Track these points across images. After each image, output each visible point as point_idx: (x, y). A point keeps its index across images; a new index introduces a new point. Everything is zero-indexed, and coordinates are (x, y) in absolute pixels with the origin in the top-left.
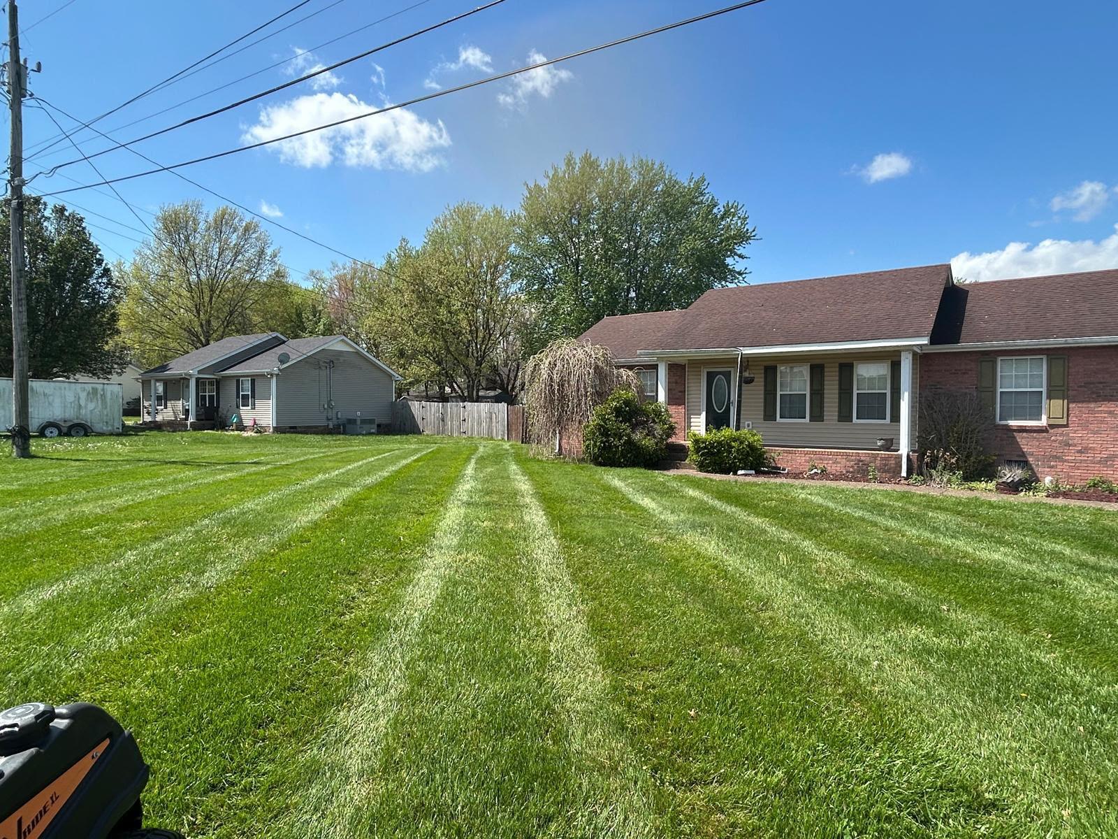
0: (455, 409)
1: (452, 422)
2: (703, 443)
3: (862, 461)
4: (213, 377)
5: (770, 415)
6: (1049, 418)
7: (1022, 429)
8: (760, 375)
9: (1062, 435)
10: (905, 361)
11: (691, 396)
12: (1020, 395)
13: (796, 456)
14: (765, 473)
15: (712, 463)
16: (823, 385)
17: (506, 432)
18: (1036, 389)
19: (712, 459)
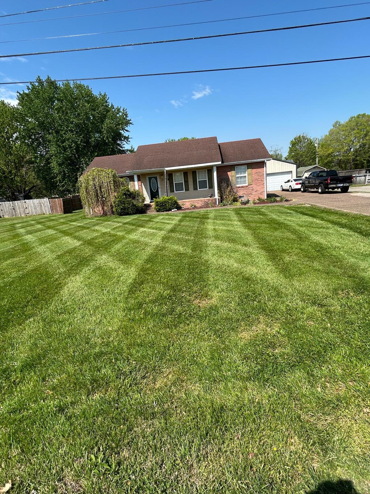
0: (20, 204)
1: (20, 209)
2: (160, 202)
3: (206, 202)
5: (172, 191)
6: (248, 183)
7: (242, 187)
8: (168, 177)
9: (251, 187)
10: (215, 169)
11: (143, 187)
12: (241, 177)
13: (186, 203)
14: (180, 209)
15: (163, 209)
16: (188, 179)
17: (50, 210)
18: (245, 175)
19: (163, 207)
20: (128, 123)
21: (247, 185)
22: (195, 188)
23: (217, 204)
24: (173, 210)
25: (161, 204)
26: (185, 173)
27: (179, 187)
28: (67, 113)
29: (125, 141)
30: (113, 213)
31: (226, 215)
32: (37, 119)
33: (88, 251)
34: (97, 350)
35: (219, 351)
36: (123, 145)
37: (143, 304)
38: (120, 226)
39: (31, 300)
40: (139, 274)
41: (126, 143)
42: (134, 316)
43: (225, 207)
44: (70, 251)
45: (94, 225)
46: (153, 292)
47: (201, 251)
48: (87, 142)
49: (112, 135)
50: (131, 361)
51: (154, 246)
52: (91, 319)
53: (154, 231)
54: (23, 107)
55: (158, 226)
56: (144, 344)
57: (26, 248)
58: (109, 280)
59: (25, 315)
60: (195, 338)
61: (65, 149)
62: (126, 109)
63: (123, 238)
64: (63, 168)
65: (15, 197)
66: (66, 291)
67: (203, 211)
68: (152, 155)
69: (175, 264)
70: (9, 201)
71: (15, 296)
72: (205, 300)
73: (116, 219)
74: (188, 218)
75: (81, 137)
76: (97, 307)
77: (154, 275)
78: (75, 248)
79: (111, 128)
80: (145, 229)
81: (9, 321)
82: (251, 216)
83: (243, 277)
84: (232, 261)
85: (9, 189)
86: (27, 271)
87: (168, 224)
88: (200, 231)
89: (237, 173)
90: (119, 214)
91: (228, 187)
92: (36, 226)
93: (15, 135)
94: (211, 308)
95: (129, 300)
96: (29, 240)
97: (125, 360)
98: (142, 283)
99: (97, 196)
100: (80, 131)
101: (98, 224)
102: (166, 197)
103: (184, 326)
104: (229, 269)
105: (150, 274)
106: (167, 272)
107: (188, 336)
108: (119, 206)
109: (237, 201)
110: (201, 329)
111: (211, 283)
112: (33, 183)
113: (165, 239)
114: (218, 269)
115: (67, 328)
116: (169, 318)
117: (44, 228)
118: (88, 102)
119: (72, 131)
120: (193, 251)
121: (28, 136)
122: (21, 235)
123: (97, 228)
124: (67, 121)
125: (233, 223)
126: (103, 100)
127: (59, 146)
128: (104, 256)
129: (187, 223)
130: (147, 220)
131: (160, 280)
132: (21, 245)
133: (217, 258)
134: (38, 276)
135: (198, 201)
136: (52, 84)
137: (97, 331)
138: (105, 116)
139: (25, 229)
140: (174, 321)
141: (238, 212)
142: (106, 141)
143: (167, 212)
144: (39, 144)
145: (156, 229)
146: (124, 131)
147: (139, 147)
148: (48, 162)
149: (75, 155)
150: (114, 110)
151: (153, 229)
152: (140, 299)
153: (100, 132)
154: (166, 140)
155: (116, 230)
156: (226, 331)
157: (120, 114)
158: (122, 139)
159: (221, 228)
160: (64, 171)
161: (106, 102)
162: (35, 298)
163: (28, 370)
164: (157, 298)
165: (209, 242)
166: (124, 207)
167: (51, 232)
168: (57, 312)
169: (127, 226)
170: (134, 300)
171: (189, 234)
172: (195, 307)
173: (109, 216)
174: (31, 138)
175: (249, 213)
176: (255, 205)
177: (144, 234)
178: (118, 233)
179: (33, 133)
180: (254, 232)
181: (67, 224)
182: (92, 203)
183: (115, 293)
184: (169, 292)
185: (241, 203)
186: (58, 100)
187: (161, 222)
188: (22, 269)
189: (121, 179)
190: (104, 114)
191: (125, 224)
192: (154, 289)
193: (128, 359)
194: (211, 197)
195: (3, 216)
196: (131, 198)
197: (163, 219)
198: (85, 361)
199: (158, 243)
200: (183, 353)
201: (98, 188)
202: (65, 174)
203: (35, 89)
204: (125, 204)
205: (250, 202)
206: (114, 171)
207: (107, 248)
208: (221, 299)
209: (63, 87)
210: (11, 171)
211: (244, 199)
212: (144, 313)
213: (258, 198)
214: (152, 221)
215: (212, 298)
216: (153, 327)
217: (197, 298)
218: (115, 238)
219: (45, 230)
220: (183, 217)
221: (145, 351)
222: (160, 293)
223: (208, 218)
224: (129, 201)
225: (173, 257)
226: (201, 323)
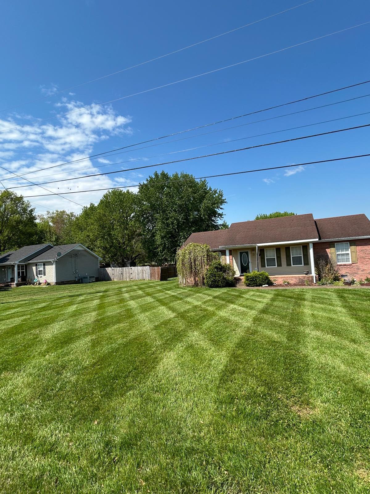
0: (127, 270)
1: (126, 274)
2: (250, 277)
3: (301, 279)
4: (24, 264)
5: (263, 266)
6: (352, 261)
7: (345, 265)
8: (260, 252)
9: (356, 266)
10: (311, 246)
11: (234, 261)
12: (343, 255)
13: (278, 279)
14: (271, 285)
15: (253, 284)
16: (280, 254)
17: (150, 277)
18: (347, 252)
19: (253, 282)
20: (223, 202)
21: (350, 263)
22: (289, 264)
23: (315, 282)
24: (263, 286)
25: (251, 278)
26: (278, 249)
27: (271, 262)
28: (173, 197)
29: (219, 217)
30: (204, 284)
31: (326, 297)
32: (150, 202)
33: (181, 325)
34: (188, 444)
35: (328, 489)
36: (217, 221)
37: (235, 398)
38: (210, 300)
39: (132, 371)
40: (230, 360)
41: (220, 219)
42: (226, 411)
43: (324, 286)
44: (165, 322)
45: (187, 296)
46: (245, 386)
47: (299, 342)
48: (187, 219)
49: (208, 213)
50: (223, 470)
51: (245, 327)
52: (182, 404)
53: (245, 309)
54: (141, 194)
55: (249, 303)
56: (237, 451)
57: (129, 314)
58: (200, 363)
59: (127, 387)
60: (296, 460)
61: (168, 225)
62: (222, 191)
63: (214, 314)
64: (165, 240)
65: (124, 263)
66: (162, 368)
67: (298, 289)
68: (244, 232)
69: (269, 354)
70: (120, 267)
71: (120, 364)
72: (306, 409)
73: (207, 291)
74: (281, 298)
75: (182, 215)
76: (189, 392)
77: (246, 364)
78: (170, 320)
79: (208, 207)
80: (235, 306)
81: (113, 389)
82: (358, 301)
83: (355, 386)
84: (338, 362)
85: (120, 257)
86: (130, 339)
87: (259, 302)
88: (296, 315)
89: (338, 250)
90: (209, 286)
91: (327, 265)
92: (138, 291)
93: (132, 215)
94: (314, 422)
95: (220, 390)
96: (133, 306)
97: (217, 466)
98: (233, 372)
99: (191, 268)
100: (181, 211)
101: (190, 295)
102: (256, 272)
103: (282, 439)
104: (334, 371)
105: (242, 363)
106: (260, 363)
107: (287, 455)
108: (210, 278)
109: (338, 280)
110: (303, 449)
111: (312, 387)
112: (139, 252)
113: (256, 320)
114: (319, 369)
115: (161, 410)
116: (264, 424)
117: (144, 295)
118: (191, 187)
119: (175, 211)
120: (289, 340)
121: (141, 215)
122: (126, 300)
123: (189, 299)
124: (172, 203)
125: (335, 308)
126: (203, 185)
127: (164, 223)
128: (196, 333)
129: (281, 304)
130: (237, 296)
131: (253, 372)
132: (125, 310)
133: (318, 354)
134: (138, 346)
135: (292, 277)
136: (164, 176)
137: (189, 420)
138: (203, 197)
139: (129, 294)
140: (270, 428)
141: (341, 294)
142: (203, 217)
143: (258, 288)
144: (149, 221)
145: (247, 307)
146: (218, 209)
147: (232, 225)
148: (153, 236)
149: (175, 230)
150: (211, 192)
151: (243, 306)
152: (231, 391)
153: (199, 211)
154: (258, 215)
155: (206, 304)
156: (337, 462)
157: (217, 195)
158: (217, 216)
159: (321, 313)
160: (165, 243)
161: (206, 186)
162: (135, 369)
163: (126, 449)
164: (250, 395)
165: (307, 331)
166: (215, 279)
167: (149, 299)
168: (153, 389)
169: (217, 300)
170: (226, 391)
171: (283, 317)
172: (294, 415)
173: (199, 287)
174: (143, 217)
175: (355, 297)
176: (363, 287)
177: (234, 312)
178: (209, 308)
179: (145, 213)
180: (365, 324)
181: (163, 292)
182: (186, 274)
183: (206, 379)
184: (263, 388)
185: (344, 283)
186: (167, 187)
187: (251, 300)
188: (126, 336)
189: (214, 253)
190: (202, 196)
191: (215, 297)
192: (246, 381)
193: (219, 466)
194: (306, 274)
195: (113, 279)
196: (221, 271)
197: (253, 295)
198: (176, 455)
199: (249, 325)
200: (282, 478)
201: (193, 261)
202: (165, 246)
203: (152, 180)
204: (215, 277)
205: (356, 282)
206: (209, 247)
207: (198, 324)
208: (327, 412)
209: (173, 177)
210: (125, 242)
211: (348, 279)
212: (235, 410)
213: (366, 278)
214: (242, 297)
215: (315, 407)
216: (246, 431)
217: (296, 403)
218: (205, 313)
219: (145, 297)
220: (275, 295)
221: (238, 460)
222: (253, 388)
223: (304, 300)
224: (220, 274)
225: (267, 344)
226: (303, 440)
